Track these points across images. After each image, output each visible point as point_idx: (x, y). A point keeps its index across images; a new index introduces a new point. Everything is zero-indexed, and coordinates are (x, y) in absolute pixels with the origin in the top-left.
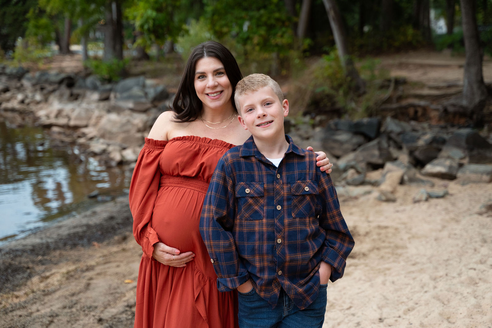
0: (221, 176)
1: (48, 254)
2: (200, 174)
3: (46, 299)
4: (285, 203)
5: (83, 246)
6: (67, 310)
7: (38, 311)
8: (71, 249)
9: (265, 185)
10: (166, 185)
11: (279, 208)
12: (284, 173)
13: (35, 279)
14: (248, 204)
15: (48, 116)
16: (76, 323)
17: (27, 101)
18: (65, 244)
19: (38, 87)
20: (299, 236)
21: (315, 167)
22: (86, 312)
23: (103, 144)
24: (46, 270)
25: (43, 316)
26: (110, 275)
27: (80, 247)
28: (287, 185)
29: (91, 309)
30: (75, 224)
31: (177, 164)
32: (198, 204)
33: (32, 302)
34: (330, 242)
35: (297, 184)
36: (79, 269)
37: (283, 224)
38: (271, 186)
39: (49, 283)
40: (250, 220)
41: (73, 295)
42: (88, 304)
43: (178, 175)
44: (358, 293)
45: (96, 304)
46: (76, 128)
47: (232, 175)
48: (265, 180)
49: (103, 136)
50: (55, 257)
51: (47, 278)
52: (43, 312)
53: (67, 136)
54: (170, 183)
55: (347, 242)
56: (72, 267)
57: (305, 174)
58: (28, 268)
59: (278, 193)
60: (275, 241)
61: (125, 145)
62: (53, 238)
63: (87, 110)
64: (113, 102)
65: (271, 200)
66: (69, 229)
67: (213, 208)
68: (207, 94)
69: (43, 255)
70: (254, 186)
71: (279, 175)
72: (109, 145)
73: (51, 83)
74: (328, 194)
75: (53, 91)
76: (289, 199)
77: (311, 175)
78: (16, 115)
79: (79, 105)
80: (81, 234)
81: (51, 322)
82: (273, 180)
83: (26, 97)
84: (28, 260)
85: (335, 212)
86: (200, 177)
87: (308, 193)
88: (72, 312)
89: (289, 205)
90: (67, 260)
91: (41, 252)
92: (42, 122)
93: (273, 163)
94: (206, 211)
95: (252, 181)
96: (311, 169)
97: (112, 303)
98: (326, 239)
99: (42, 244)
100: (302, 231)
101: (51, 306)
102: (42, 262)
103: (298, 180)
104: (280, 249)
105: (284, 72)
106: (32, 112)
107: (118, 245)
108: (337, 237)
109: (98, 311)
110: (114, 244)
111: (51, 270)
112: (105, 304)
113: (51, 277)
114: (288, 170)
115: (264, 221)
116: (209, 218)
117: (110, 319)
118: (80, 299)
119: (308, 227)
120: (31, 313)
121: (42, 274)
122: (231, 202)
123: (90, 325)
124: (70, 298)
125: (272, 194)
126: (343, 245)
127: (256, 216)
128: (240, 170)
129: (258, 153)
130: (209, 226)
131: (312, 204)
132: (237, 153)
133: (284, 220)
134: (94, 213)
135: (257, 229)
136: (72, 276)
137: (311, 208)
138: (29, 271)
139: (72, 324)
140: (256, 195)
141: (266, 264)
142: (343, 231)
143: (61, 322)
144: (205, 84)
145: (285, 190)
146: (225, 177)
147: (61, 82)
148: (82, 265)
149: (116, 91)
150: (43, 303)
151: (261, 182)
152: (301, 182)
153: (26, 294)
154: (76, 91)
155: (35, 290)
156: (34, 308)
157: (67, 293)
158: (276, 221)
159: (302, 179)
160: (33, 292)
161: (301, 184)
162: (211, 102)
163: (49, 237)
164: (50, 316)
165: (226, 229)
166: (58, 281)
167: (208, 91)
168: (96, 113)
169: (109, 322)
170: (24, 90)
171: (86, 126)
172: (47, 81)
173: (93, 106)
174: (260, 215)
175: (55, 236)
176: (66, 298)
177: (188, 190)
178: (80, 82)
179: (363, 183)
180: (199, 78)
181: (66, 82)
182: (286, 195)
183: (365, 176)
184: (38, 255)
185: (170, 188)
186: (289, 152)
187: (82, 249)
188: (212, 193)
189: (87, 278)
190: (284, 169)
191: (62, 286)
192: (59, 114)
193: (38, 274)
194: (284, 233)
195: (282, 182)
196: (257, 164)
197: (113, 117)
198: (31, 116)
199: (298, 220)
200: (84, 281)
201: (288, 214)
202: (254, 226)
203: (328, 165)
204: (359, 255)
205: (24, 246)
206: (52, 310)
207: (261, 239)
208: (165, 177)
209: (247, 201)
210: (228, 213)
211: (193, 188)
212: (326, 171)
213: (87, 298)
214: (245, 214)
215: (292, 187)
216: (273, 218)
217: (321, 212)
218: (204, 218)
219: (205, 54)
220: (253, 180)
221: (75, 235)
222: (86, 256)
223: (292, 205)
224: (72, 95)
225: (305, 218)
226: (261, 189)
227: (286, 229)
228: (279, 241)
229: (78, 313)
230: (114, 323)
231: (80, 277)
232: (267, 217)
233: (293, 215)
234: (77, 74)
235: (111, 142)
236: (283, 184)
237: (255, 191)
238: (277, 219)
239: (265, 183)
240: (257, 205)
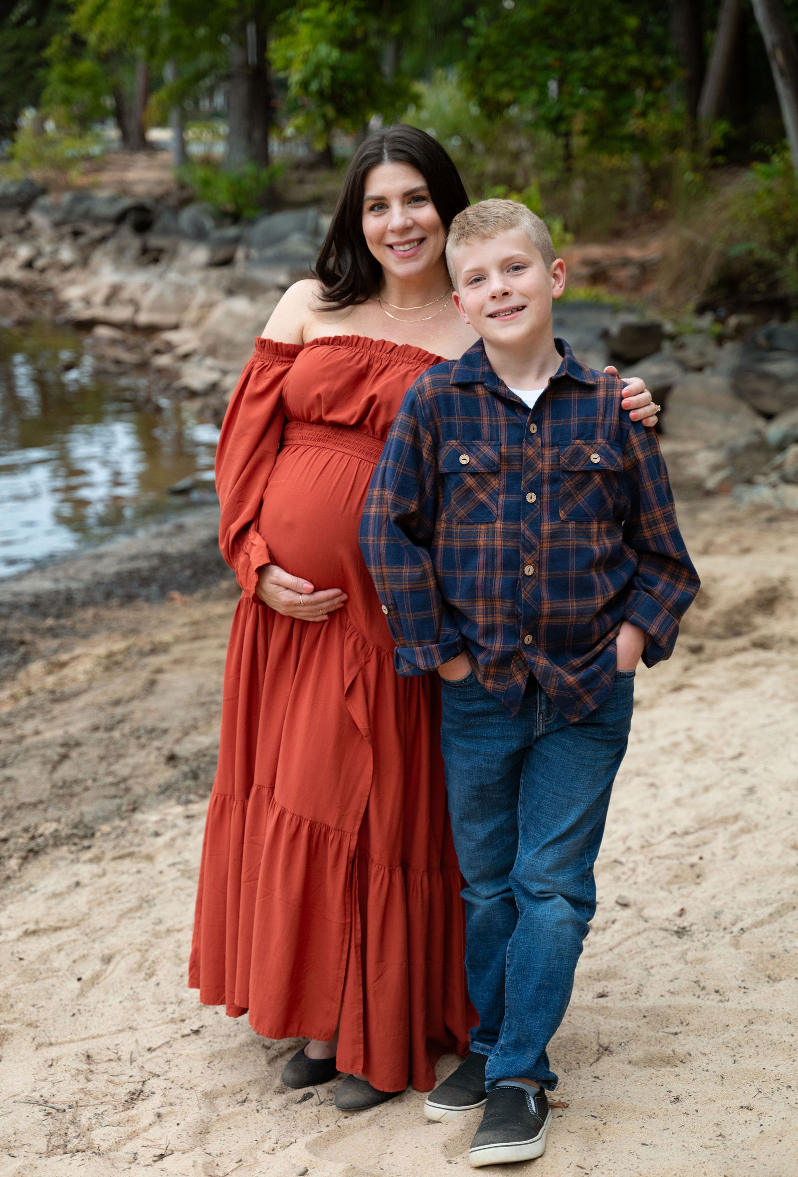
0: (409, 426)
1: (69, 615)
2: (367, 422)
3: (58, 709)
4: (546, 489)
5: (148, 599)
6: (100, 735)
7: (37, 733)
8: (122, 605)
9: (503, 446)
10: (294, 442)
11: (531, 498)
12: (547, 422)
13: (36, 667)
14: (466, 488)
15: (87, 301)
16: (117, 761)
17: (40, 263)
18: (108, 595)
19: (67, 229)
20: (572, 562)
21: (617, 410)
22: (143, 740)
23: (211, 369)
24: (61, 648)
25: (47, 745)
26: (203, 665)
27: (140, 603)
28: (551, 450)
29: (153, 735)
30: (133, 551)
31: (319, 396)
32: (357, 485)
33: (24, 714)
34: (645, 580)
35: (574, 446)
36: (135, 650)
37: (538, 533)
38: (515, 450)
39: (66, 677)
40: (469, 524)
41: (117, 703)
42: (149, 723)
43: (320, 422)
45: (165, 725)
46: (152, 330)
47: (431, 423)
48: (503, 436)
49: (212, 351)
50: (83, 621)
51: (63, 665)
52: (48, 735)
53: (131, 349)
54: (302, 438)
55: (683, 580)
56: (119, 645)
57: (595, 425)
58: (22, 643)
59: (530, 466)
60: (521, 570)
62: (81, 580)
63: (179, 288)
64: (240, 269)
65: (514, 479)
66: (121, 561)
67: (389, 495)
68: (391, 246)
69: (58, 616)
70: (479, 450)
71: (535, 427)
72: (225, 373)
73: (98, 221)
74: (645, 472)
75: (103, 240)
76: (553, 480)
77: (607, 427)
78: (14, 296)
79: (161, 276)
80: (145, 574)
81: (64, 757)
82: (521, 436)
83: (39, 254)
84: (22, 625)
85: (658, 513)
86: (366, 427)
87: (598, 468)
88: (111, 738)
89: (554, 494)
90: (111, 630)
91: (53, 611)
92: (74, 315)
93: (524, 400)
94: (375, 502)
95: (474, 439)
96: (608, 415)
97: (200, 724)
98: (636, 573)
99: (57, 592)
100: (579, 551)
101: (67, 724)
102: (52, 632)
103: (577, 438)
104: (529, 587)
106: (51, 290)
107: (227, 601)
108: (661, 569)
109: (169, 739)
110: (218, 598)
111: (72, 649)
112: (186, 725)
113: (72, 665)
114: (555, 416)
115: (499, 525)
116: (381, 517)
117: (192, 757)
118: (132, 712)
119: (595, 543)
120: (22, 738)
121: (51, 658)
122: (429, 483)
123: (147, 767)
124: (110, 710)
125: (518, 467)
126: (674, 586)
127: (481, 514)
128: (450, 413)
129: (493, 376)
130: (379, 535)
131: (605, 493)
132: (445, 377)
133: (541, 525)
134: (180, 528)
135: (482, 542)
136: (117, 663)
137: (603, 502)
138: (22, 649)
139: (110, 765)
140: (482, 469)
141: (499, 619)
142: (674, 555)
143: (86, 758)
145: (547, 459)
146: (417, 427)
147: (120, 219)
148: (143, 641)
149: (249, 244)
150: (48, 716)
151: (494, 439)
152: (583, 444)
153: (14, 698)
154: (155, 241)
155: (34, 688)
156: (29, 727)
157: (104, 699)
158: (523, 527)
159: (585, 436)
160: (29, 693)
161: (584, 447)
163: (72, 579)
164: (63, 745)
165: (417, 542)
166: (86, 672)
167: (391, 239)
168: (201, 296)
169: (190, 762)
170: (34, 237)
171: (176, 327)
172: (87, 215)
173: (195, 278)
174: (490, 513)
175: (86, 576)
176: (101, 708)
177: (338, 455)
178: (164, 220)
181: (131, 219)
182: (547, 471)
184: (45, 615)
185: (301, 450)
186: (560, 375)
187: (146, 605)
188: (386, 463)
189: (150, 669)
190: (547, 412)
191: (95, 684)
192: (113, 296)
193: (43, 657)
194: (541, 553)
195: (541, 442)
197: (240, 305)
198: (49, 298)
199: (571, 525)
200: (142, 677)
201: (551, 514)
202: (476, 535)
203: (647, 408)
204: (780, 641)
205: (16, 594)
206: (67, 733)
207: (490, 564)
208: (292, 424)
209: (461, 481)
210: (422, 508)
211: (349, 451)
212: (644, 421)
213: (148, 711)
214: (456, 509)
215: (563, 453)
216: (518, 520)
217: (629, 512)
218: (369, 516)
219: (386, 157)
220: (478, 436)
221: (132, 575)
222: (154, 622)
223: (561, 492)
224: (145, 251)
225: (589, 522)
226: (493, 455)
227: (546, 545)
228: (529, 570)
229: (124, 741)
230: (203, 765)
231: (134, 666)
232: (506, 518)
233: (561, 515)
234: (159, 199)
235: (230, 366)
236: (543, 445)
237: (480, 460)
238: (525, 522)
239: (503, 444)
240: (484, 490)
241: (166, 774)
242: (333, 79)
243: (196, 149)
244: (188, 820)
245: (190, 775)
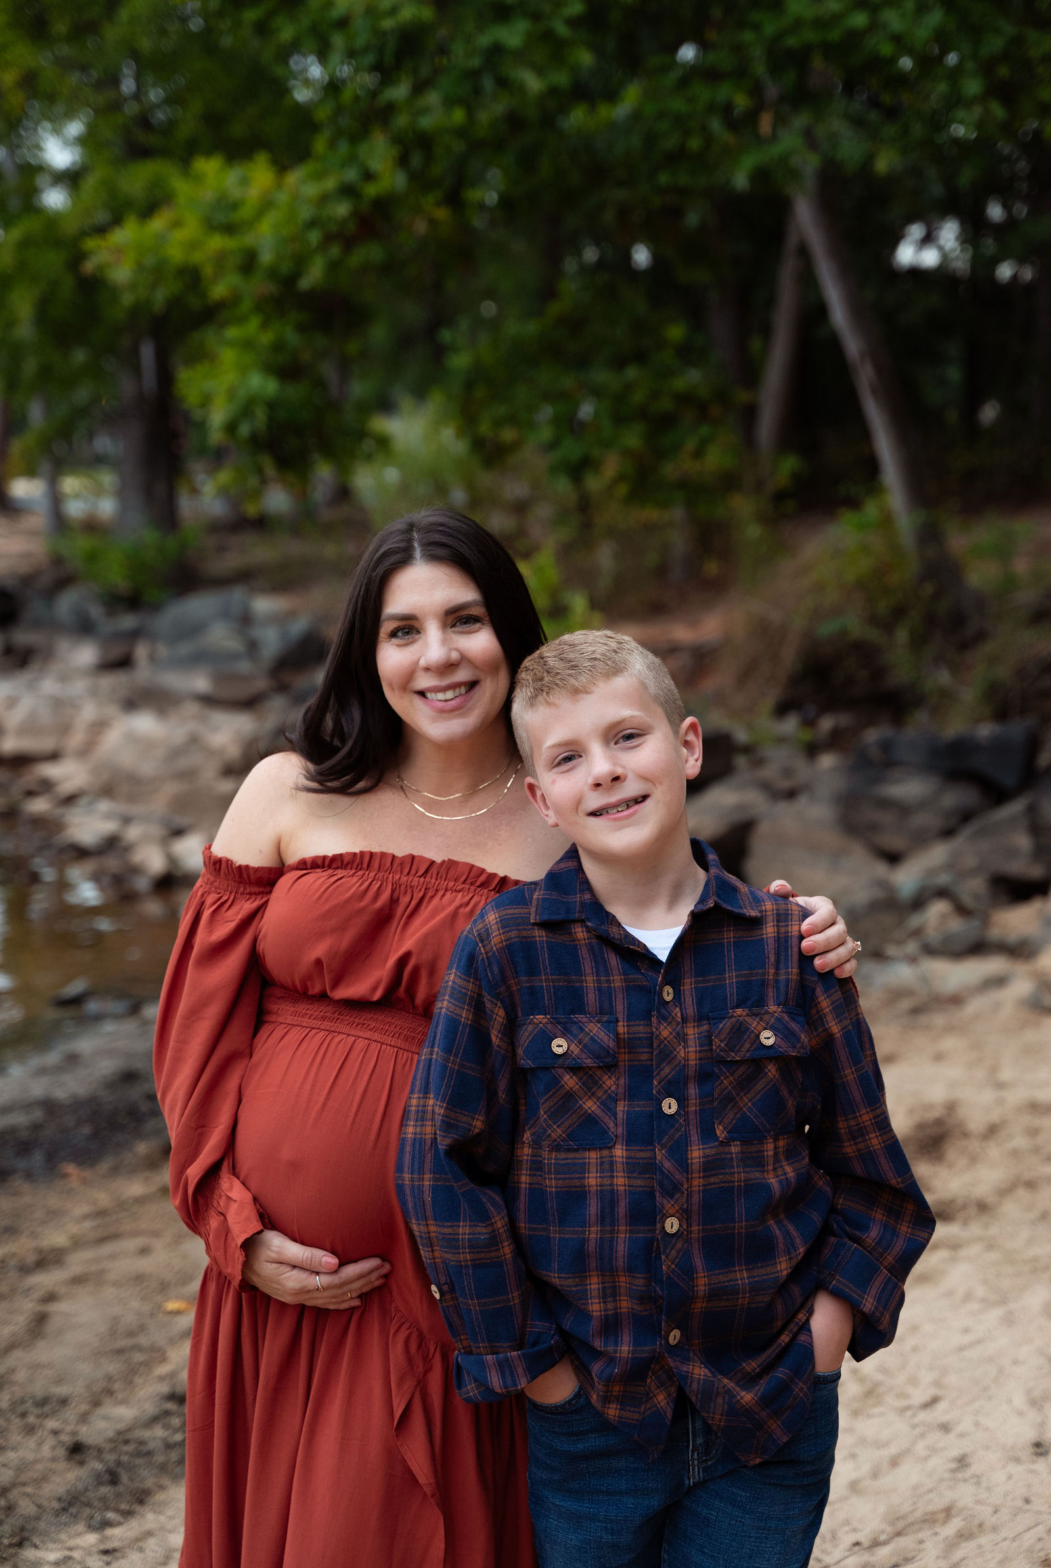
0: (466, 994)
2: (401, 993)
4: (693, 1091)
5: (29, 1176)
9: (621, 1024)
11: (670, 1106)
12: (687, 981)
14: (563, 1092)
20: (741, 1208)
21: (796, 957)
22: (31, 1419)
23: (108, 816)
26: (117, 1284)
27: (18, 1182)
28: (698, 1026)
29: (46, 1409)
34: (847, 1220)
35: (733, 1020)
36: (13, 1262)
37: (683, 1164)
38: (640, 1029)
40: (569, 1150)
42: (39, 1388)
43: (323, 996)
44: (961, 1349)
45: (61, 1390)
46: (21, 761)
48: (620, 1007)
49: (107, 791)
54: (295, 1014)
57: (763, 984)
59: (666, 1055)
60: (658, 1226)
61: (181, 821)
63: (58, 703)
64: (143, 672)
65: (640, 1078)
67: (436, 1105)
68: (422, 694)
70: (582, 1030)
71: (671, 991)
72: (127, 820)
74: (843, 1055)
76: (704, 1076)
77: (783, 988)
79: (31, 686)
80: (23, 1134)
82: (648, 1005)
85: (866, 1118)
86: (399, 1002)
87: (772, 1053)
89: (705, 1097)
94: (412, 1116)
95: (573, 1012)
96: (782, 965)
97: (117, 1386)
98: (833, 1210)
100: (750, 1189)
103: (738, 1006)
104: (674, 1253)
105: (712, 568)
107: (147, 1174)
109: (71, 1414)
110: (133, 1171)
112: (95, 1389)
114: (701, 972)
115: (619, 1152)
116: (422, 1142)
117: (108, 1446)
118: (12, 1371)
119: (772, 1174)
122: (502, 1084)
123: (39, 1467)
125: (645, 1057)
127: (590, 1134)
128: (533, 971)
129: (597, 911)
130: (422, 1172)
131: (785, 1092)
132: (522, 911)
133: (687, 1151)
134: (73, 1060)
135: (593, 1180)
137: (782, 1103)
140: (588, 1062)
141: (625, 1304)
144: (415, 657)
145: (691, 1043)
146: (480, 995)
148: (23, 1246)
149: (154, 638)
151: (605, 1012)
152: (748, 1015)
154: (22, 637)
158: (660, 1154)
159: (750, 1002)
161: (748, 1019)
162: (434, 720)
167: (424, 681)
168: (88, 712)
169: (105, 1455)
171: (54, 756)
173: (79, 687)
174: (604, 1132)
177: (361, 1044)
178: (35, 608)
179: (978, 948)
180: (393, 634)
182: (694, 1062)
183: (986, 922)
186: (705, 908)
187: (26, 1187)
188: (431, 1052)
189: (37, 1295)
190: (688, 965)
194: (690, 1196)
195: (682, 1015)
196: (591, 949)
197: (145, 723)
199: (735, 1149)
200: (28, 1307)
201: (702, 1129)
202: (583, 1169)
203: (844, 949)
207: (607, 1216)
209: (556, 1081)
210: (492, 1125)
211: (375, 1037)
212: (837, 972)
213: (36, 1367)
214: (549, 1126)
215: (717, 1031)
216: (650, 1142)
217: (818, 1114)
219: (418, 553)
220: (580, 1008)
221: (5, 1137)
222: (40, 1214)
223: (716, 1095)
224: (8, 651)
225: (761, 1140)
226: (606, 1039)
227: (697, 1183)
228: (672, 1225)
230: (125, 1458)
231: (13, 1290)
232: (630, 1141)
233: (718, 1133)
234: (27, 580)
235: (134, 809)
236: (684, 1020)
237: (585, 1046)
238: (662, 1147)
239: (621, 1019)
240: (593, 1094)
241: (69, 1477)
242: (271, 418)
243: (75, 509)
244: (105, 1558)
245: (106, 1477)
